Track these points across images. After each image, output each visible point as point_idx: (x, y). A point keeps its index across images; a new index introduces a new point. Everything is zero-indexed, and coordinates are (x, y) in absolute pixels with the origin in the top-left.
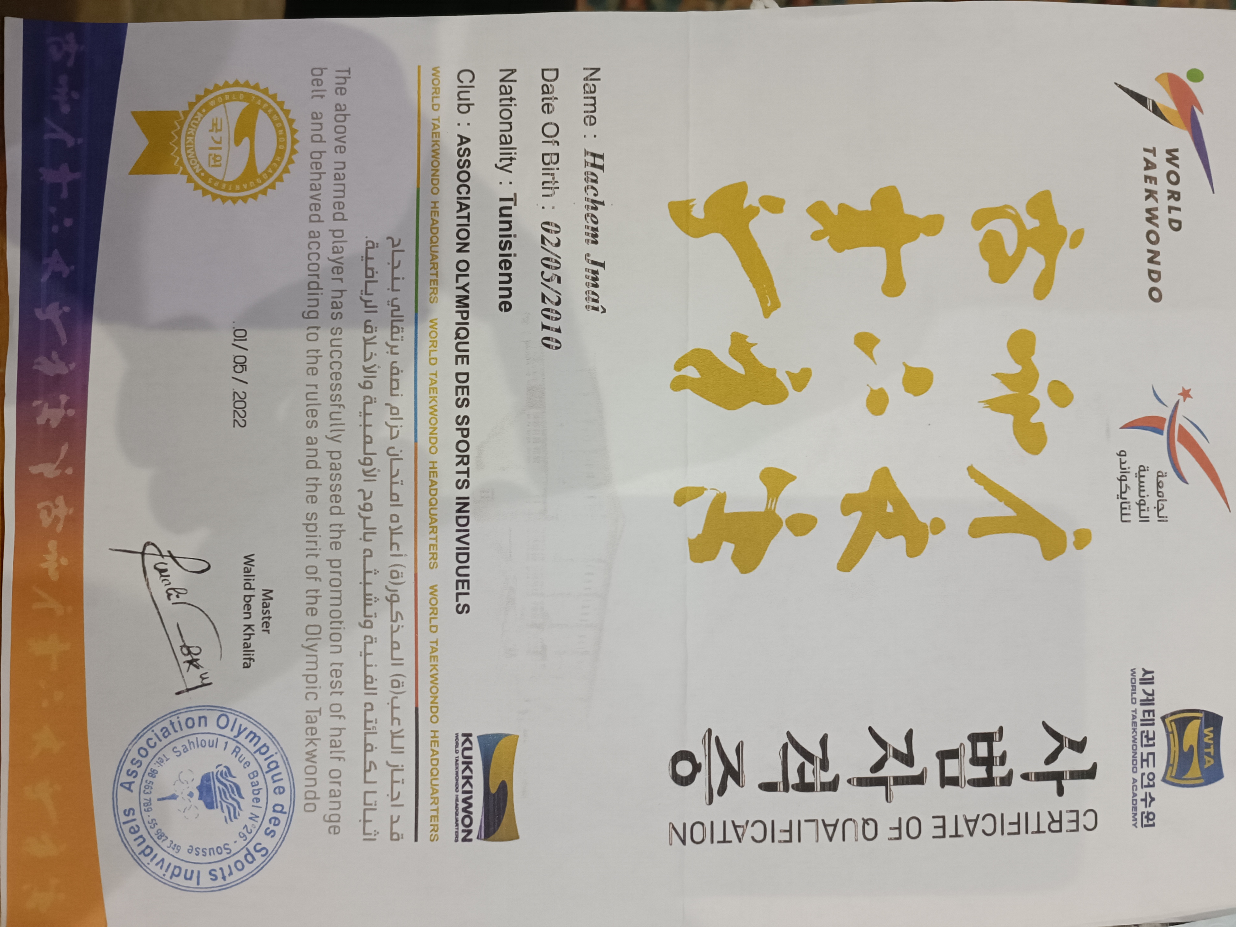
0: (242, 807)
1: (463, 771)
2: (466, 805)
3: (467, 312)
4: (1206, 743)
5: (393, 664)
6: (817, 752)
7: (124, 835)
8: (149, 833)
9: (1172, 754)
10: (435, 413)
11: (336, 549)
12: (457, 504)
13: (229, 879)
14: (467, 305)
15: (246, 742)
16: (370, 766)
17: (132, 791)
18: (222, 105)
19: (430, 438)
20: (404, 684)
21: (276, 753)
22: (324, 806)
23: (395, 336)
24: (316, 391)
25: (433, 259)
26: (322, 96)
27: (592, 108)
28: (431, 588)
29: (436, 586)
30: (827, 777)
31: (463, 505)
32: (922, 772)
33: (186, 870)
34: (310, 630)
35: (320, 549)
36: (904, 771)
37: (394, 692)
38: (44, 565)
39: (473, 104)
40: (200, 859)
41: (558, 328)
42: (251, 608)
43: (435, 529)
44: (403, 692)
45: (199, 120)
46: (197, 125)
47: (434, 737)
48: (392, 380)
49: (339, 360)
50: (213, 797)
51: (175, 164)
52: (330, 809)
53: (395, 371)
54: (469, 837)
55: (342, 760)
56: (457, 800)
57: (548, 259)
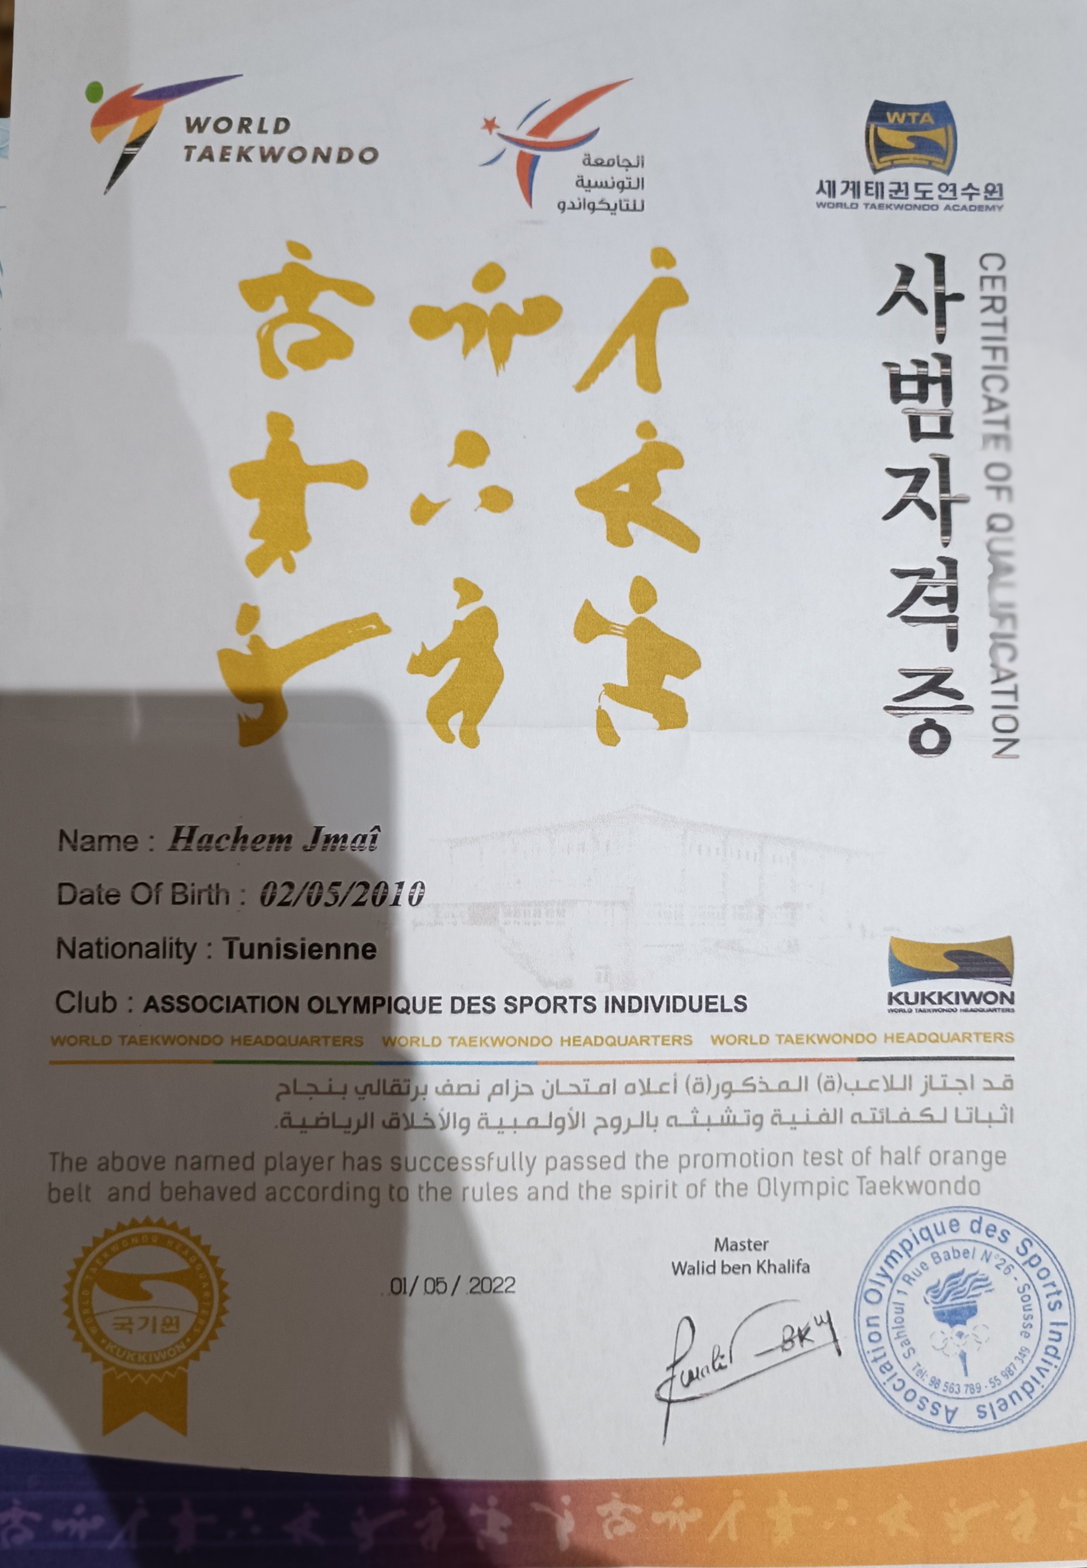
0: (974, 1271)
1: (933, 1003)
2: (972, 999)
3: (375, 999)
4: (905, 121)
5: (806, 1089)
6: (912, 582)
7: (1009, 1417)
8: (1006, 1387)
9: (917, 162)
10: (501, 1039)
11: (667, 1161)
12: (613, 1011)
13: (1060, 1286)
14: (367, 999)
15: (898, 1268)
16: (927, 1115)
17: (957, 1409)
18: (97, 1318)
19: (532, 1045)
20: (829, 1075)
21: (911, 1230)
22: (972, 1171)
23: (404, 1090)
24: (471, 1190)
25: (306, 1043)
26: (88, 1189)
27: (114, 841)
28: (714, 1042)
29: (712, 1037)
30: (941, 571)
31: (615, 1004)
32: (937, 459)
33: (1050, 1339)
34: (764, 1191)
35: (667, 1181)
36: (933, 481)
37: (840, 1087)
38: (683, 1529)
39: (104, 993)
40: (1036, 1322)
41: (397, 885)
42: (737, 1265)
43: (644, 1038)
44: (839, 1076)
45: (115, 1347)
46: (123, 1349)
47: (892, 1038)
48: (459, 1093)
49: (433, 1160)
50: (963, 1308)
51: (173, 1376)
52: (976, 1163)
53: (448, 1090)
54: (1009, 996)
55: (919, 1150)
56: (966, 1011)
57: (309, 899)
